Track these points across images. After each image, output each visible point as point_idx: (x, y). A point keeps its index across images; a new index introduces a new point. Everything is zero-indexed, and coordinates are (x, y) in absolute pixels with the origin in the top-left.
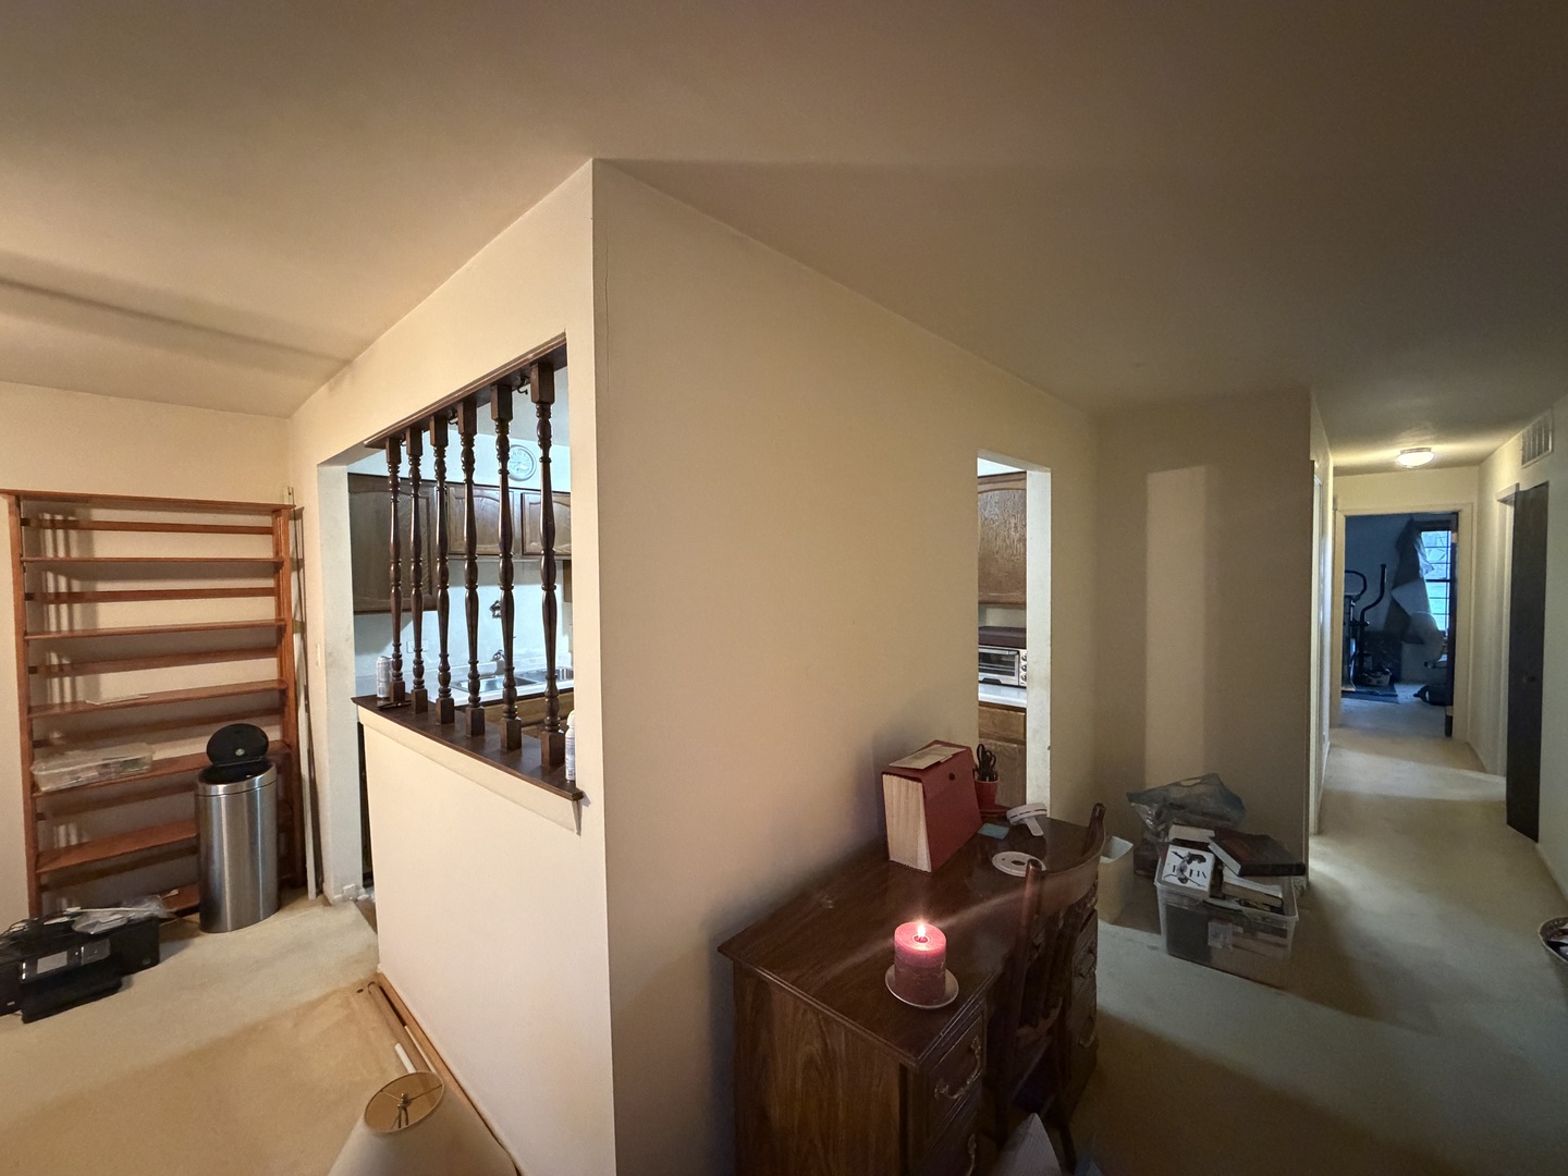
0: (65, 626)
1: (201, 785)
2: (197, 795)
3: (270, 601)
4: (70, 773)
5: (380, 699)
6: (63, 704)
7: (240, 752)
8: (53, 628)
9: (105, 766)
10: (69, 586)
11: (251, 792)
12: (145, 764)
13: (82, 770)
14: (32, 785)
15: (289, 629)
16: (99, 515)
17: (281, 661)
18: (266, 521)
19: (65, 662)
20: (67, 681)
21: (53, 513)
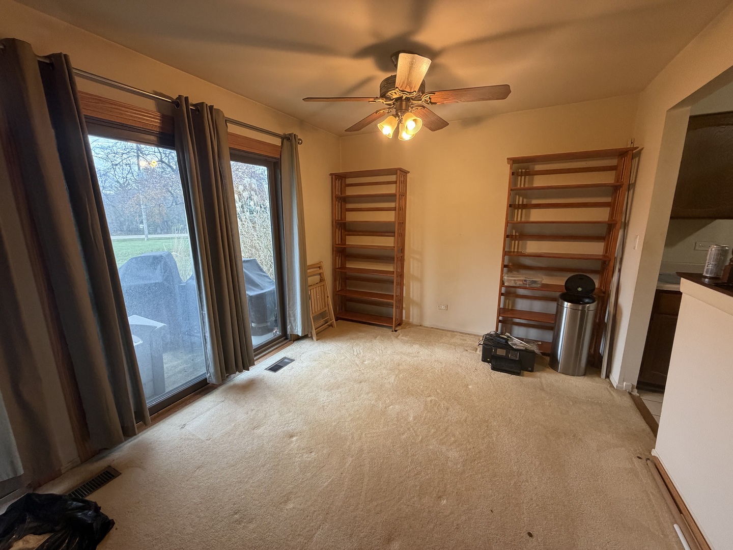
0: (519, 220)
1: (560, 300)
2: (558, 304)
3: (607, 210)
4: (515, 280)
5: (706, 277)
6: (514, 252)
7: (580, 289)
8: (515, 220)
9: (525, 281)
10: (523, 201)
11: (583, 311)
12: (539, 284)
13: (518, 280)
14: (502, 283)
15: (618, 226)
16: (538, 167)
17: (607, 245)
18: (613, 162)
19: (517, 234)
20: (517, 242)
21: (521, 169)
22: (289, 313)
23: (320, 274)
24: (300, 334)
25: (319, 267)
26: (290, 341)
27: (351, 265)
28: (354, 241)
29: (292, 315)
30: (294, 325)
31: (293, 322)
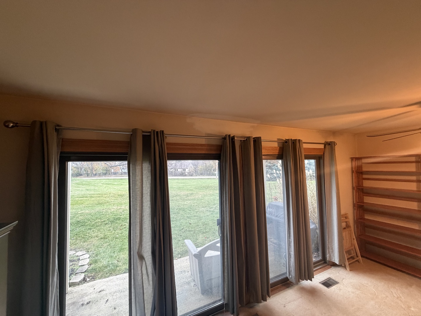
22: (328, 247)
23: (346, 222)
24: (337, 263)
25: (345, 217)
26: (328, 265)
27: (367, 217)
28: (369, 200)
29: (330, 248)
30: (332, 255)
31: (331, 252)
